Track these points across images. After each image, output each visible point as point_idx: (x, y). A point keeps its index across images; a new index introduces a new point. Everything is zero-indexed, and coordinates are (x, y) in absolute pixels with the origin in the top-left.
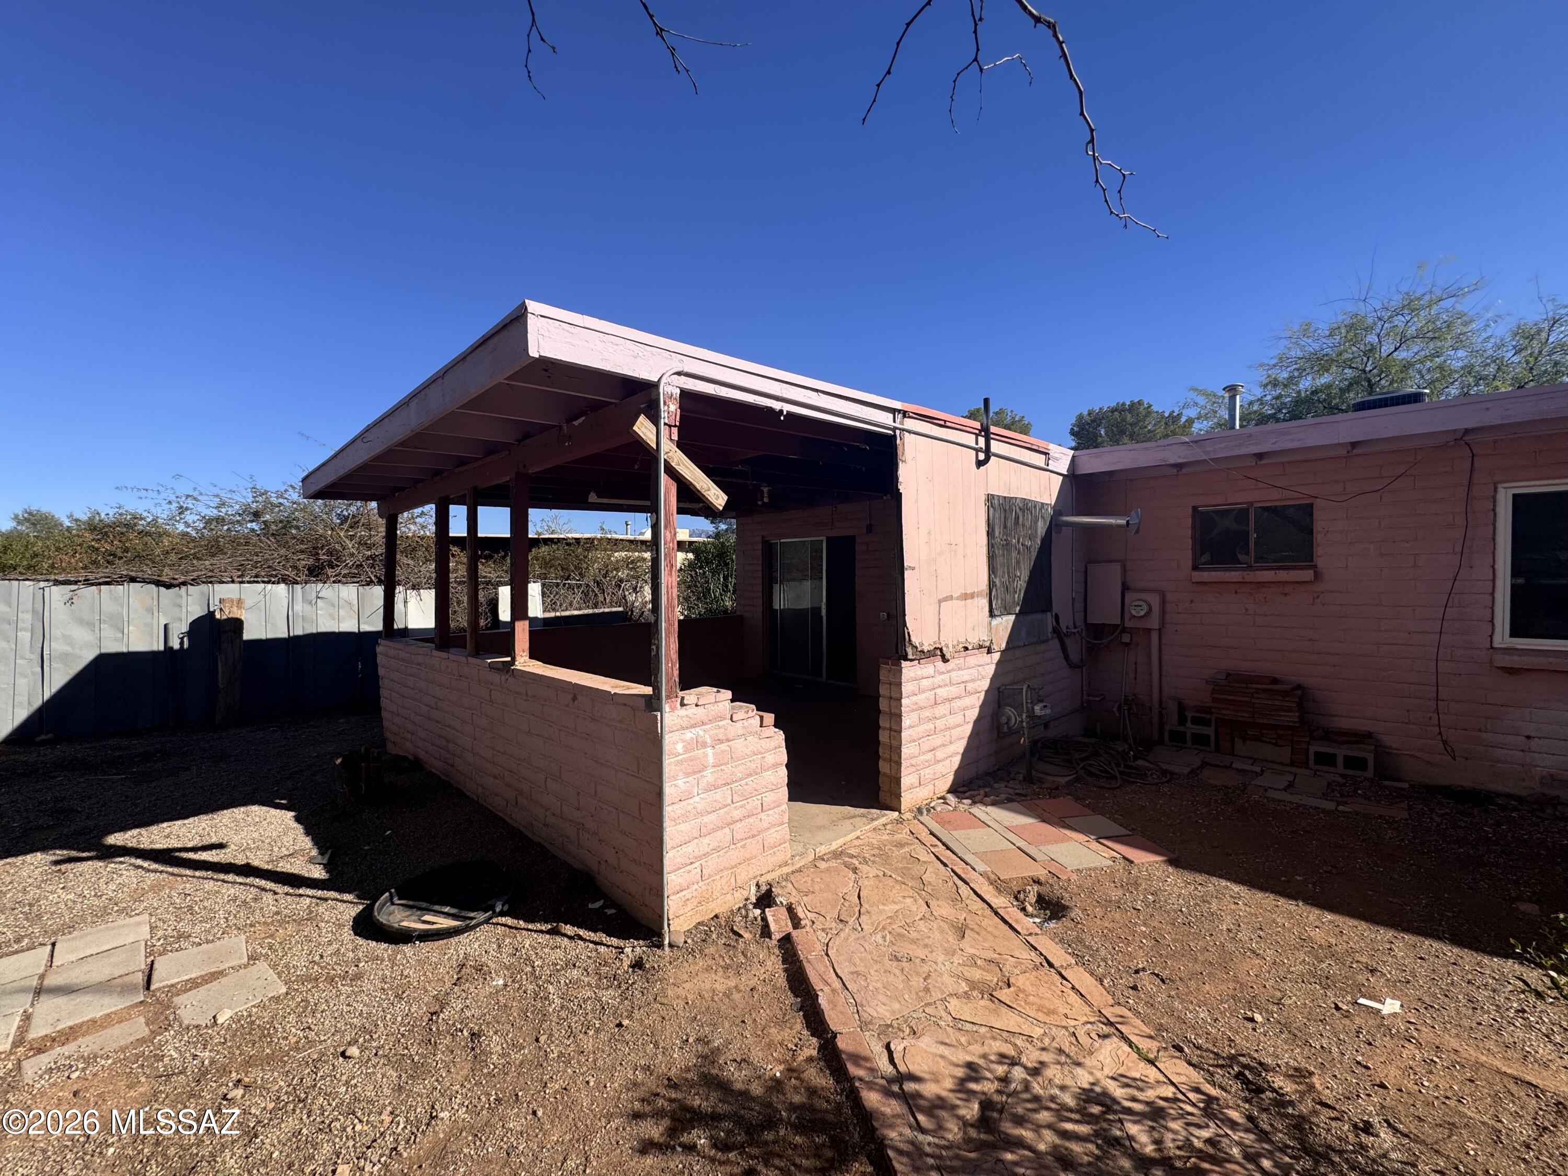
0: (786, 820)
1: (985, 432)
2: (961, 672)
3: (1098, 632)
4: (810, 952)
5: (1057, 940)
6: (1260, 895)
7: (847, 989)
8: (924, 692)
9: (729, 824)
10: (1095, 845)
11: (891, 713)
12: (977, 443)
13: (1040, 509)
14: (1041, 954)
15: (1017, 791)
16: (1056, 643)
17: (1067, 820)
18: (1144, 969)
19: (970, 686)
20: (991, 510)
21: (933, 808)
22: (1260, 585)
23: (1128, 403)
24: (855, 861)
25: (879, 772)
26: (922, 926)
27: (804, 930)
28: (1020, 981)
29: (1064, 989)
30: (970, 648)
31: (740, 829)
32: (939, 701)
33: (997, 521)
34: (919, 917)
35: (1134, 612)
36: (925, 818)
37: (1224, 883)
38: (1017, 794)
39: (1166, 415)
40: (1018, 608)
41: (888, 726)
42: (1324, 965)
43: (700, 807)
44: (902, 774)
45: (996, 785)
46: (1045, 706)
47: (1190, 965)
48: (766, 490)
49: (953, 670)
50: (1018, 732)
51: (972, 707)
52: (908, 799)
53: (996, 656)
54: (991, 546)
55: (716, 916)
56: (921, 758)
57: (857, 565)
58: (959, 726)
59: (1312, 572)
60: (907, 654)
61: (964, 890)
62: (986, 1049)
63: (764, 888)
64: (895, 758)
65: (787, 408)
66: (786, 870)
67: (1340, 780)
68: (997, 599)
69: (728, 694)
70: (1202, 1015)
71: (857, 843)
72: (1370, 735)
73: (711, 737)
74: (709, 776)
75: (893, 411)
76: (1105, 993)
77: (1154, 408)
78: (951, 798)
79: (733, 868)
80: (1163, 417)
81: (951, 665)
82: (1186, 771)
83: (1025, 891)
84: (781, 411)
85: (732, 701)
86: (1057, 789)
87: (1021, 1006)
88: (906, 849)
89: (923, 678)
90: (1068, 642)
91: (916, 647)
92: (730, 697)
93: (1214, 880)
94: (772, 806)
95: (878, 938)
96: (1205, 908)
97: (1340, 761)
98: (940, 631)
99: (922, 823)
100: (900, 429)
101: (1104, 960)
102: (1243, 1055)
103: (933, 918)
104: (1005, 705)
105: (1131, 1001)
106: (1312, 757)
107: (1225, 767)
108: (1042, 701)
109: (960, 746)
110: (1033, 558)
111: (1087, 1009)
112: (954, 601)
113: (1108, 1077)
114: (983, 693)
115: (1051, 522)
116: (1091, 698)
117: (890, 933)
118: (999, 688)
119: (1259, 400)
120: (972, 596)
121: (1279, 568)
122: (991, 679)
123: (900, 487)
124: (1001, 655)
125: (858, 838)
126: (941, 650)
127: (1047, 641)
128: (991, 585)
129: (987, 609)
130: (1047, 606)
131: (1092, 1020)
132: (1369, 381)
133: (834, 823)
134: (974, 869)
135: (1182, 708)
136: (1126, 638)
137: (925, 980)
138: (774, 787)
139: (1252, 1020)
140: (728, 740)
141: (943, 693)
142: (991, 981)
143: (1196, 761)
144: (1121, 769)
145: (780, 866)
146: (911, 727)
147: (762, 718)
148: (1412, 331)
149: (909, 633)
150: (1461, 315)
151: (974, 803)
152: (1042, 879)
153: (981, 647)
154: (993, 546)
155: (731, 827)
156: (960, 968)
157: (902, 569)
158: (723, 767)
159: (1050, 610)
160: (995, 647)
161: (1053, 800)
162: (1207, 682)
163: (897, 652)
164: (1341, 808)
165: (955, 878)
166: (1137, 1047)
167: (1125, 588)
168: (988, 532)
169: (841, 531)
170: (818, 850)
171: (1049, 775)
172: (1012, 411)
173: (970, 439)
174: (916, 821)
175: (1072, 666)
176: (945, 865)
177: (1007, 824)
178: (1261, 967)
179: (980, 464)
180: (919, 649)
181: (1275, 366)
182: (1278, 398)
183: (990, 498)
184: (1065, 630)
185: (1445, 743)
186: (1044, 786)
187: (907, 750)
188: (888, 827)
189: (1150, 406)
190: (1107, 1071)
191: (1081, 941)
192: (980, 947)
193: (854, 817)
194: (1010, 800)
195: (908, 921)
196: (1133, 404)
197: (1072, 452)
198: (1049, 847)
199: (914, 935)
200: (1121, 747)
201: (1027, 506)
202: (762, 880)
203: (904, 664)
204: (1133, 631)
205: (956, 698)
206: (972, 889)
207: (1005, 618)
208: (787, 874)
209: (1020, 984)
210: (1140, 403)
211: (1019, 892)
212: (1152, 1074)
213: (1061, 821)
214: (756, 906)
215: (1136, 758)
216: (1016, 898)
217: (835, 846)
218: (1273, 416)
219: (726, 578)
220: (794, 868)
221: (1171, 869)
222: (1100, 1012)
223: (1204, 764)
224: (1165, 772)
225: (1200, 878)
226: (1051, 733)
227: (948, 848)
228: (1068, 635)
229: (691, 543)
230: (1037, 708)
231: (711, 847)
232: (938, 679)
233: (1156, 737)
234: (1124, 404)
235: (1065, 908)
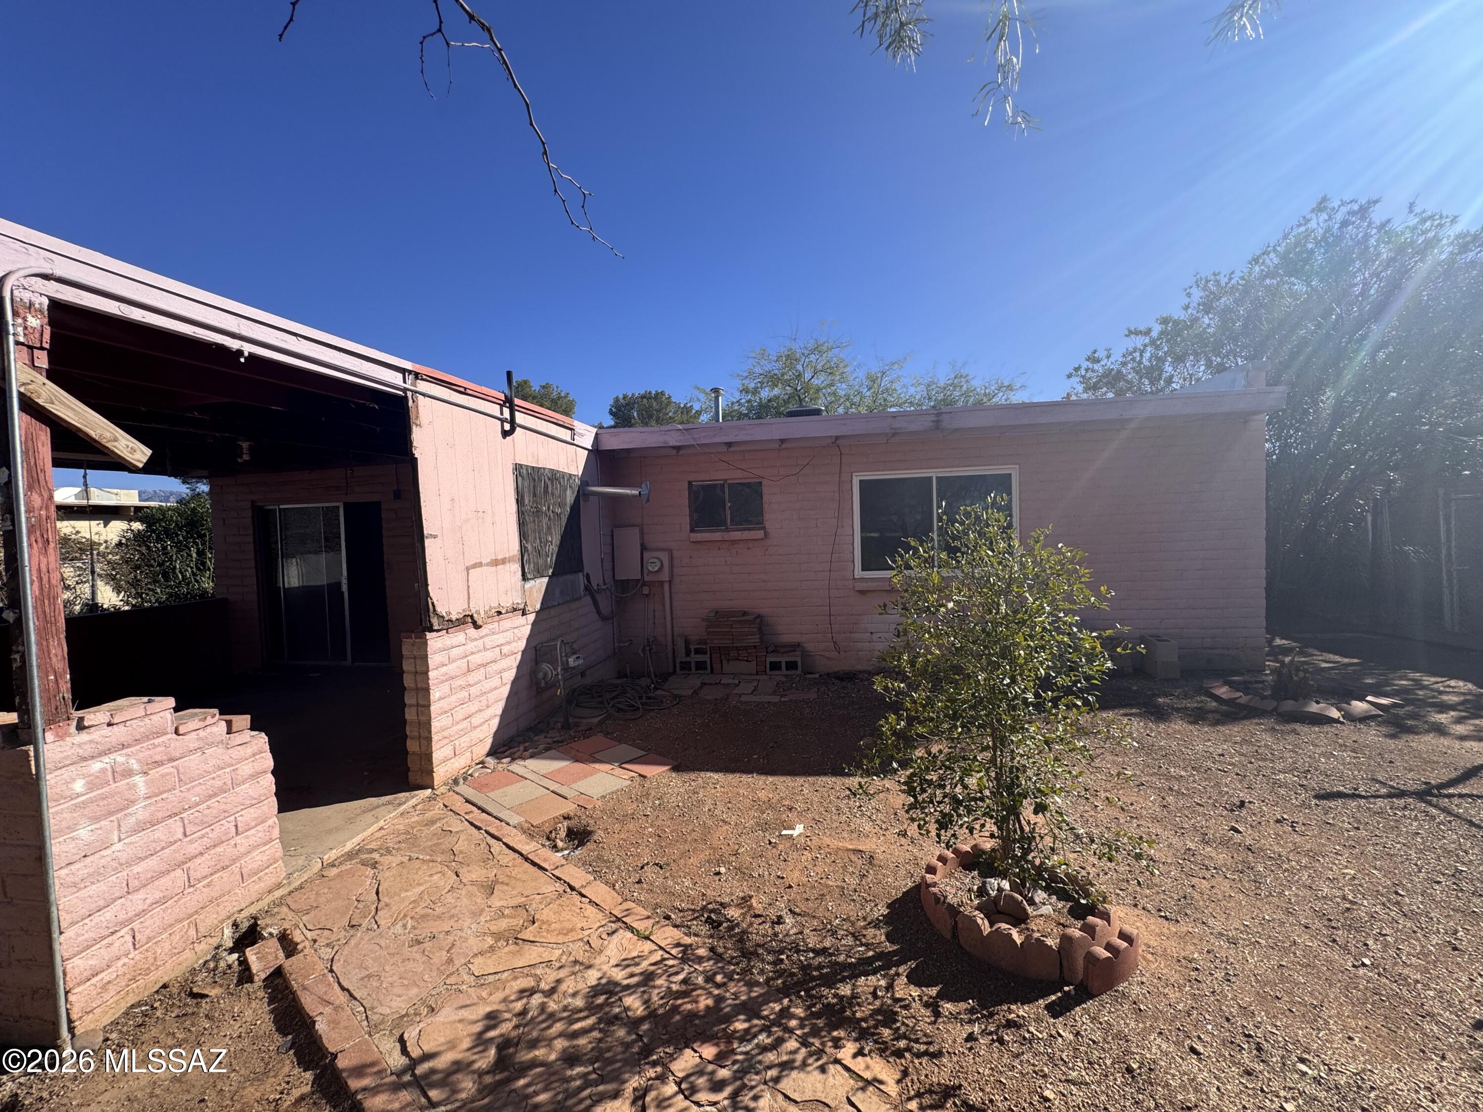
0: (276, 833)
1: (508, 402)
2: (495, 637)
3: (624, 586)
4: (306, 977)
5: (580, 864)
6: (730, 776)
7: (355, 999)
8: (454, 661)
9: (180, 865)
10: (618, 771)
11: (417, 689)
12: (502, 413)
13: (569, 480)
14: (565, 882)
15: (555, 739)
16: (588, 599)
17: (596, 756)
18: (648, 864)
19: (506, 649)
20: (520, 479)
21: (471, 775)
22: (734, 542)
23: (653, 392)
24: (376, 856)
25: (407, 752)
26: (450, 899)
27: (302, 954)
28: (545, 914)
29: (583, 906)
30: (503, 612)
31: (200, 867)
32: (472, 667)
33: (526, 490)
34: (446, 890)
35: (650, 568)
36: (462, 788)
37: (709, 774)
38: (554, 742)
39: (682, 406)
40: (551, 571)
41: (414, 702)
42: (765, 815)
43: (124, 857)
44: (434, 749)
45: (536, 738)
46: (578, 658)
47: (681, 847)
48: (245, 445)
49: (487, 635)
50: (553, 685)
51: (509, 669)
52: (441, 772)
53: (532, 617)
54: (521, 514)
55: (165, 986)
56: (455, 728)
57: (385, 533)
58: (496, 688)
59: (762, 532)
60: (432, 625)
61: (497, 846)
62: (507, 992)
63: (245, 926)
64: (424, 734)
65: (248, 348)
66: (278, 894)
67: (784, 679)
68: (530, 563)
69: (171, 702)
70: (686, 884)
71: (379, 834)
72: (798, 645)
73: (139, 761)
74: (140, 812)
75: (403, 371)
76: (616, 895)
77: (673, 399)
78: (491, 762)
79: (191, 916)
80: (679, 407)
81: (483, 631)
82: (690, 692)
83: (555, 830)
84: (240, 353)
85: (176, 710)
86: (590, 729)
87: (543, 937)
88: (438, 825)
89: (453, 647)
90: (599, 597)
91: (443, 617)
92: (174, 705)
93: (703, 774)
94: (253, 824)
95: (398, 928)
96: (694, 798)
97: (783, 665)
98: (469, 598)
99: (457, 793)
100: (412, 391)
101: (618, 868)
102: (711, 903)
103: (461, 886)
104: (543, 662)
105: (635, 894)
106: (768, 666)
107: (717, 684)
108: (575, 653)
109: (498, 708)
110: (564, 524)
111: (600, 915)
112: (484, 568)
113: (613, 966)
114: (520, 653)
115: (578, 491)
116: (621, 645)
117: (412, 918)
118: (536, 647)
119: (738, 402)
120: (503, 561)
121: (744, 529)
122: (528, 640)
123: (415, 452)
124: (536, 616)
125: (381, 829)
126: (472, 617)
127: (580, 598)
128: (523, 550)
129: (520, 573)
130: (579, 568)
131: (603, 923)
132: (799, 397)
133: (350, 821)
134: (508, 824)
135: (687, 642)
136: (646, 591)
137: (448, 952)
138: (254, 802)
139: (718, 873)
140: (172, 760)
141: (476, 659)
142: (517, 925)
143: (698, 683)
144: (644, 700)
145: (270, 892)
146: (440, 699)
147: (229, 724)
148: (819, 367)
149: (433, 603)
150: (843, 361)
151: (513, 760)
152: (572, 814)
153: (515, 610)
154: (523, 513)
155: (185, 867)
156: (487, 925)
157: (421, 538)
158: (164, 796)
159: (582, 570)
160: (529, 608)
161: (586, 740)
162: (703, 620)
163: (421, 624)
164: (783, 699)
165: (489, 838)
166: (637, 931)
167: (644, 548)
168: (517, 500)
169: (361, 495)
170: (326, 857)
171: (586, 718)
172: (557, 387)
173: (495, 410)
174: (451, 793)
175: (604, 618)
176: (479, 828)
177: (543, 772)
178: (728, 830)
179: (505, 434)
180: (446, 619)
181: (746, 377)
182: (749, 401)
183: (518, 469)
184: (596, 588)
185: (835, 643)
186: (580, 729)
187: (436, 724)
188: (418, 807)
189: (670, 397)
190: (613, 962)
191: (600, 858)
192: (508, 897)
193: (378, 807)
194: (547, 749)
195: (433, 899)
196: (657, 394)
197: (595, 430)
198: (580, 783)
199: (439, 910)
200: (644, 682)
201: (555, 476)
202: (240, 917)
203: (429, 635)
204: (650, 584)
205: (491, 662)
206: (504, 844)
207: (538, 581)
208: (281, 898)
209: (544, 918)
210: (662, 393)
211: (551, 832)
212: (648, 946)
213: (592, 758)
214: (231, 951)
215: (656, 689)
216: (548, 839)
217: (349, 846)
218: (746, 415)
219: (200, 553)
220: (291, 888)
221: (674, 775)
222: (611, 913)
223: (704, 684)
224: (675, 696)
225: (693, 776)
226: (588, 680)
227: (483, 811)
228: (599, 591)
229: (138, 509)
230: (571, 660)
231: (148, 902)
232: (471, 646)
233: (671, 670)
234: (650, 393)
235: (590, 833)
